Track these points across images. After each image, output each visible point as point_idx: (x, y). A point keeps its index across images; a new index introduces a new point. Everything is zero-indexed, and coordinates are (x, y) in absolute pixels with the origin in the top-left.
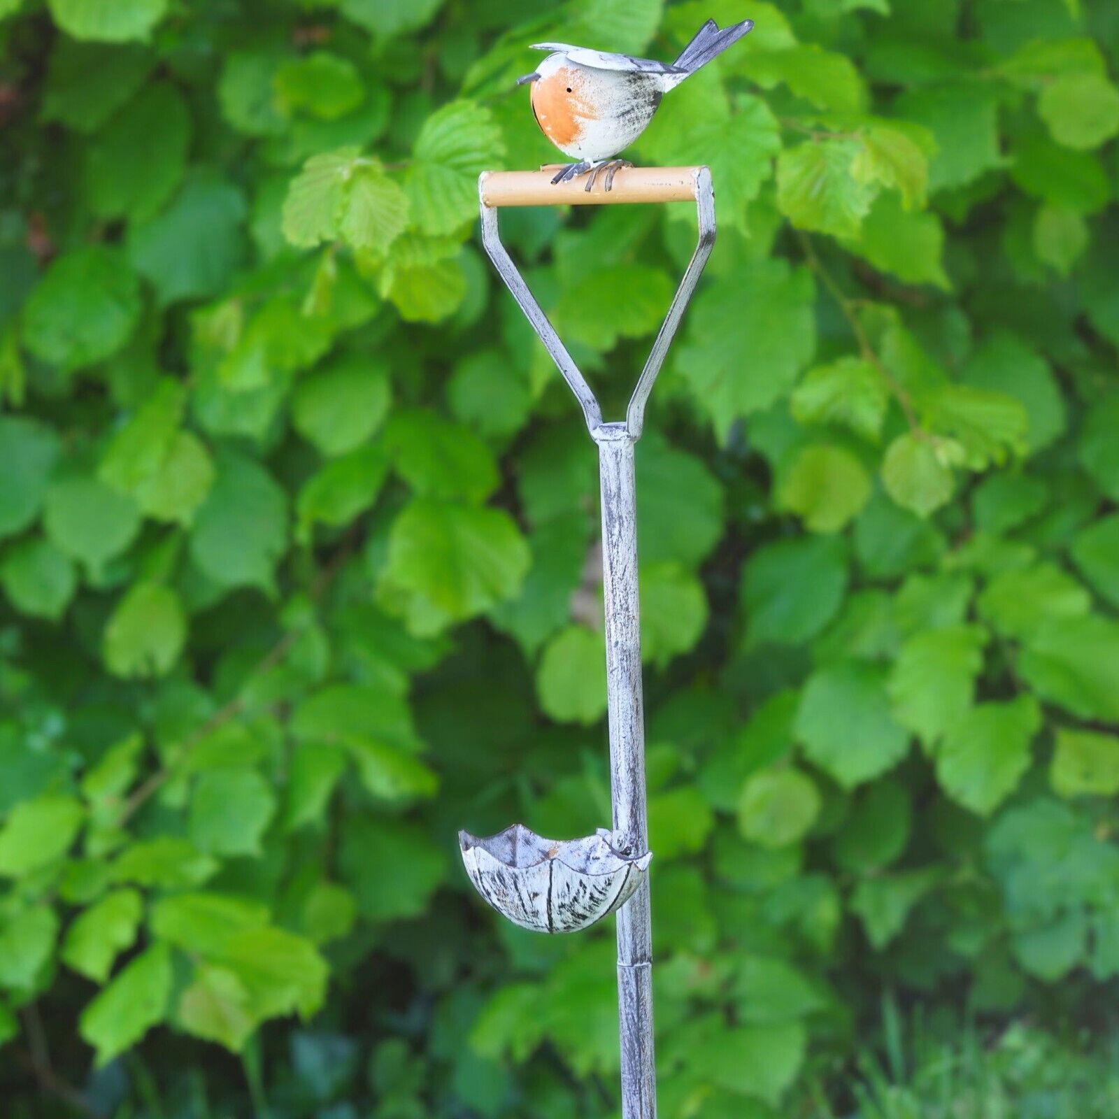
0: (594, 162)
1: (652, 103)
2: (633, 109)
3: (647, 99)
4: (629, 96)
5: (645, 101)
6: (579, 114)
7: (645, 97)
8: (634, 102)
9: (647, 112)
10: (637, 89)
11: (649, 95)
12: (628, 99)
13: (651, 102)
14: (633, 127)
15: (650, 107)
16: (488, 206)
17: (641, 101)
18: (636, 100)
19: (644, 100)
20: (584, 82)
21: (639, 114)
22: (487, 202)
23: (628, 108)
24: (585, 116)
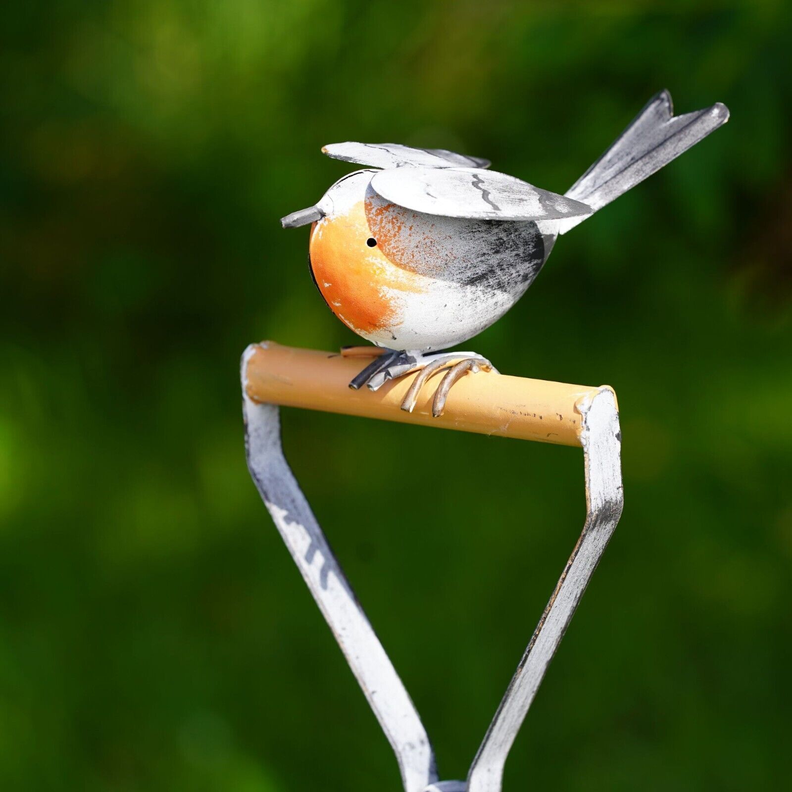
0: (425, 355)
1: (530, 257)
2: (492, 271)
3: (521, 251)
4: (485, 251)
5: (517, 255)
6: (389, 285)
7: (518, 248)
8: (494, 260)
9: (522, 273)
10: (503, 235)
11: (526, 243)
12: (484, 254)
13: (529, 255)
14: (492, 301)
15: (527, 265)
16: (257, 402)
17: (507, 256)
18: (498, 256)
19: (514, 253)
20: (399, 228)
21: (505, 279)
22: (256, 397)
23: (481, 269)
24: (400, 287)
